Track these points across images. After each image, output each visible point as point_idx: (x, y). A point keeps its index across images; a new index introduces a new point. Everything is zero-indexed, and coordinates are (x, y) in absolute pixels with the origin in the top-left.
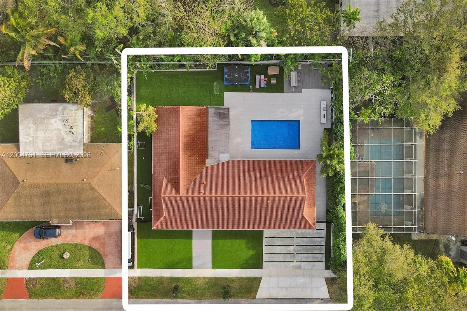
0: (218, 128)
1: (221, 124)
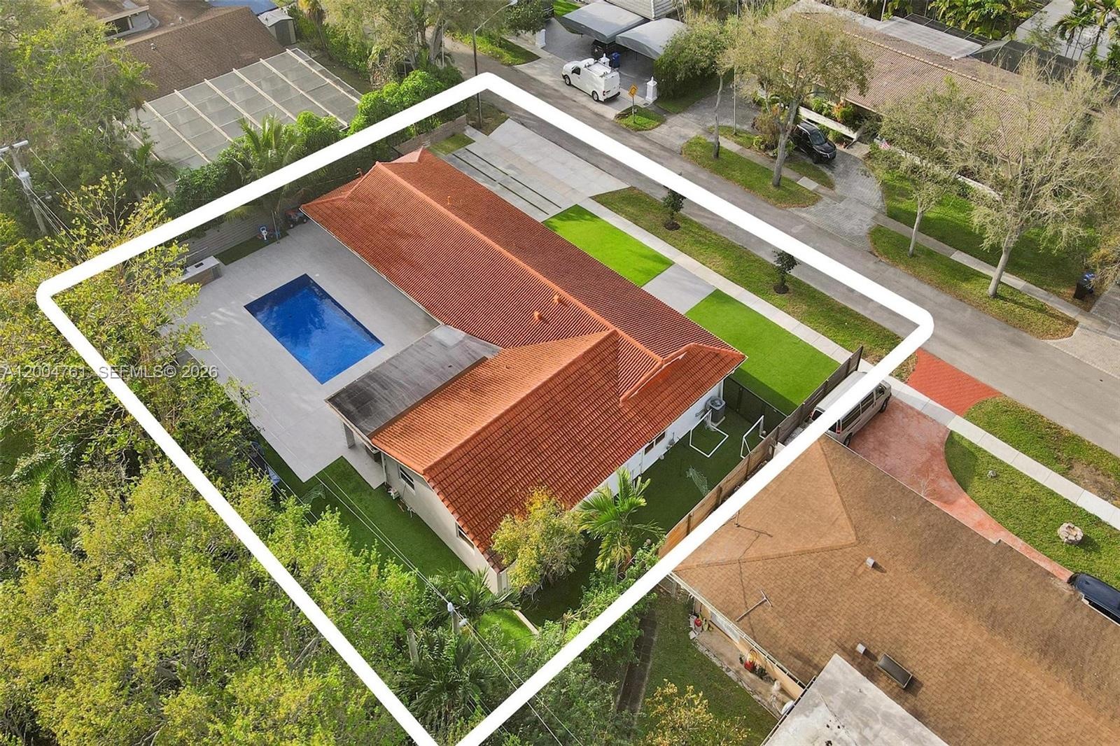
0: (398, 388)
1: (382, 389)
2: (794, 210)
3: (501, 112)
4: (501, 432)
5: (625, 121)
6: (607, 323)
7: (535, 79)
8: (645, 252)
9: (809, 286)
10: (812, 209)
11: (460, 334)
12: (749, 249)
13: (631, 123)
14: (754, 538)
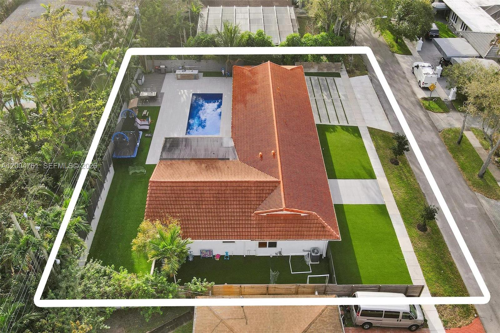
0: (189, 149)
1: (184, 145)
2: (479, 196)
3: (367, 70)
4: (192, 188)
5: (425, 102)
6: (281, 176)
7: (398, 63)
8: (366, 165)
9: (442, 237)
10: (493, 202)
11: (232, 144)
12: (426, 197)
13: (427, 105)
14: (240, 318)
